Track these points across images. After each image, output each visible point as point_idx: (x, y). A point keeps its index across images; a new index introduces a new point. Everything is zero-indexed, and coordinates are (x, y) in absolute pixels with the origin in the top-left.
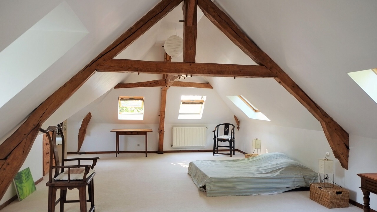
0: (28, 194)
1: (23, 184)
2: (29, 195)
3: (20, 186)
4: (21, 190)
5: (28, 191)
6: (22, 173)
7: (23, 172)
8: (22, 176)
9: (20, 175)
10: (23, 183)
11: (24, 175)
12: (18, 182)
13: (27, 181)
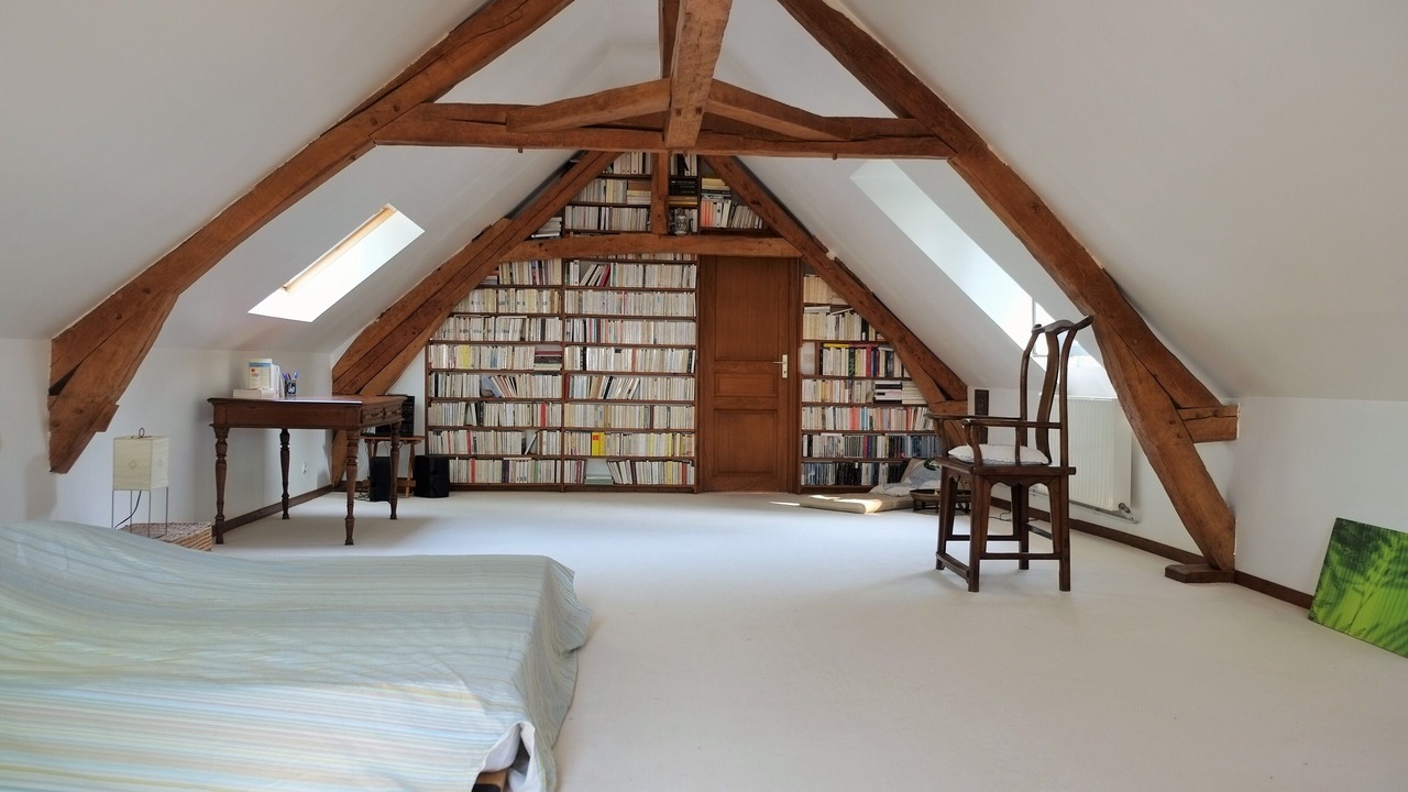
0: (1355, 628)
1: (1357, 578)
2: (1356, 636)
3: (1340, 571)
4: (1334, 591)
5: (1364, 622)
6: (1387, 541)
7: (1394, 540)
8: (1377, 549)
9: (1370, 539)
10: (1362, 573)
11: (1393, 554)
12: (1339, 553)
13: (1386, 584)
